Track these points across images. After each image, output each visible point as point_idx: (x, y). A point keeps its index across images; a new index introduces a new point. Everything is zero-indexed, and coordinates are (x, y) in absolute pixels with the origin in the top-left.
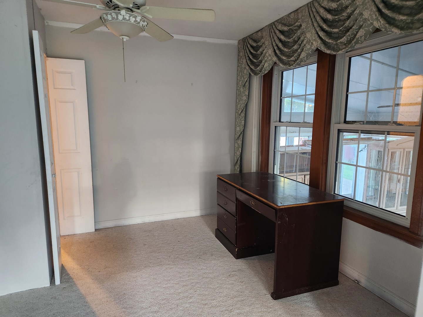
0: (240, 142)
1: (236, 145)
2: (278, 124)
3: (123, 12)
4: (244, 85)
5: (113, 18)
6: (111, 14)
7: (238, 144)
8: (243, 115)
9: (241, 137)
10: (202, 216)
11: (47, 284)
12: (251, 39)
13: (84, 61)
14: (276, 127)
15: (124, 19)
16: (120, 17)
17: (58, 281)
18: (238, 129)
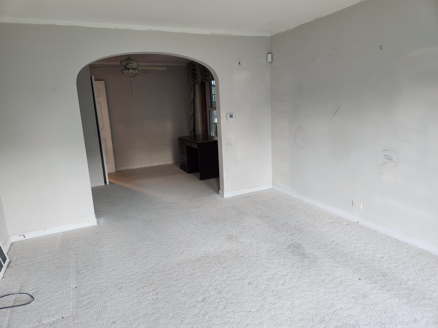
0: (192, 120)
1: (191, 122)
2: (210, 109)
3: (131, 70)
4: (191, 89)
5: (127, 72)
6: (126, 71)
7: (192, 121)
8: (192, 105)
9: (193, 117)
10: (174, 163)
11: (103, 184)
12: (192, 64)
13: (104, 81)
14: (209, 111)
15: (131, 72)
16: (130, 72)
17: (108, 183)
18: (191, 113)
